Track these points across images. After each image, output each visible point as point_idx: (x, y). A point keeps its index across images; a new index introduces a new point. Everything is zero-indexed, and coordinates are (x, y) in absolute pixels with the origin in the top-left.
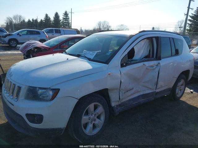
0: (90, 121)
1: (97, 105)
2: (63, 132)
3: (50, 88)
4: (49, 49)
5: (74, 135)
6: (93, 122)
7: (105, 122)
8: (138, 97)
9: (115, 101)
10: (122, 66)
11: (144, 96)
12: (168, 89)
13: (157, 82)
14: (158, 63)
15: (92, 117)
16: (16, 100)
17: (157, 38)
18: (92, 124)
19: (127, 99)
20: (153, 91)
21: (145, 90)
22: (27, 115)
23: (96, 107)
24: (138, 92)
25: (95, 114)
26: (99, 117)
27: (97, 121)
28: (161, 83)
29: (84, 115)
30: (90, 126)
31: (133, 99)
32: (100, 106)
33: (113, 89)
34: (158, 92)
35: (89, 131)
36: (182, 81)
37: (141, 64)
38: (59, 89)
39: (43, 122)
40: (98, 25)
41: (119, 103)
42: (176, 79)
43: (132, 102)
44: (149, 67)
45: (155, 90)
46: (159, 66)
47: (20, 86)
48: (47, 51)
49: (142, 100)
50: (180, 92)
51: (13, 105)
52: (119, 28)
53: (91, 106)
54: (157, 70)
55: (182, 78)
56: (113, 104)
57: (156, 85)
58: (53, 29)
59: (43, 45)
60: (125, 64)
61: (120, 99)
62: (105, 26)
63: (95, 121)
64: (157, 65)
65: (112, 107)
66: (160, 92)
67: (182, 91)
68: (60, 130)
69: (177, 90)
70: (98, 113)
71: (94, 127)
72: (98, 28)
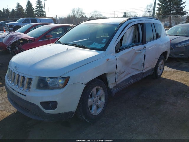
0: (94, 103)
1: (98, 88)
2: (73, 115)
3: (61, 77)
4: (35, 40)
5: (83, 117)
6: (96, 104)
7: (105, 102)
8: (129, 78)
9: (112, 84)
10: (117, 52)
11: (133, 77)
12: (152, 69)
13: (144, 64)
14: (144, 47)
15: (95, 99)
16: (28, 91)
17: (142, 24)
18: (96, 105)
19: (121, 81)
20: (140, 72)
21: (134, 72)
22: (42, 103)
23: (97, 91)
24: (128, 74)
25: (98, 97)
26: (100, 99)
27: (99, 103)
28: (146, 65)
29: (90, 98)
30: (94, 107)
31: (126, 81)
32: (100, 89)
33: (110, 73)
34: (144, 73)
35: (94, 111)
36: (162, 61)
37: (131, 49)
38: (69, 77)
39: (57, 107)
40: (72, 13)
41: (115, 85)
42: (158, 60)
43: (125, 83)
44: (137, 51)
45: (142, 71)
46: (145, 49)
47: (31, 77)
48: (33, 42)
49: (132, 81)
50: (160, 71)
51: (26, 96)
52: (93, 14)
53: (94, 90)
54: (143, 53)
55: (162, 59)
56: (111, 86)
57: (143, 67)
58: (29, 19)
59: (27, 36)
60: (119, 50)
61: (116, 81)
62: (79, 13)
63: (97, 102)
64: (143, 49)
65: (110, 89)
66: (146, 72)
67: (162, 70)
68: (71, 113)
69: (158, 69)
70: (99, 95)
71: (98, 107)
72: (73, 15)
